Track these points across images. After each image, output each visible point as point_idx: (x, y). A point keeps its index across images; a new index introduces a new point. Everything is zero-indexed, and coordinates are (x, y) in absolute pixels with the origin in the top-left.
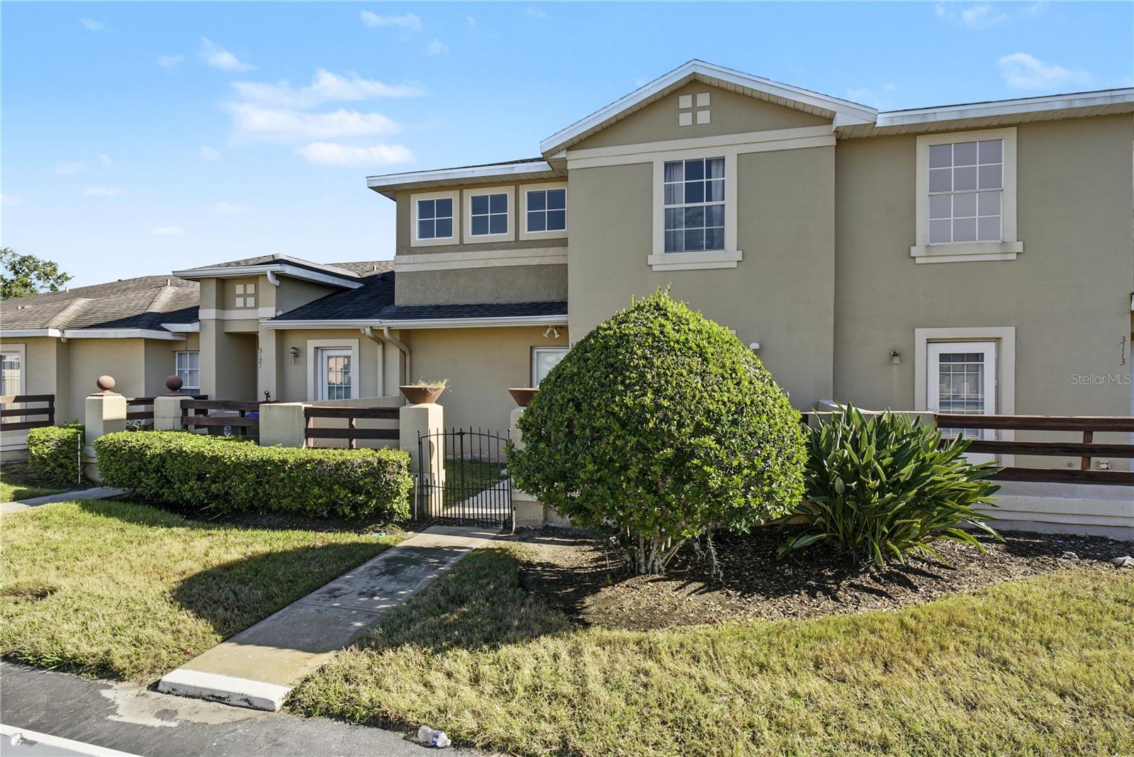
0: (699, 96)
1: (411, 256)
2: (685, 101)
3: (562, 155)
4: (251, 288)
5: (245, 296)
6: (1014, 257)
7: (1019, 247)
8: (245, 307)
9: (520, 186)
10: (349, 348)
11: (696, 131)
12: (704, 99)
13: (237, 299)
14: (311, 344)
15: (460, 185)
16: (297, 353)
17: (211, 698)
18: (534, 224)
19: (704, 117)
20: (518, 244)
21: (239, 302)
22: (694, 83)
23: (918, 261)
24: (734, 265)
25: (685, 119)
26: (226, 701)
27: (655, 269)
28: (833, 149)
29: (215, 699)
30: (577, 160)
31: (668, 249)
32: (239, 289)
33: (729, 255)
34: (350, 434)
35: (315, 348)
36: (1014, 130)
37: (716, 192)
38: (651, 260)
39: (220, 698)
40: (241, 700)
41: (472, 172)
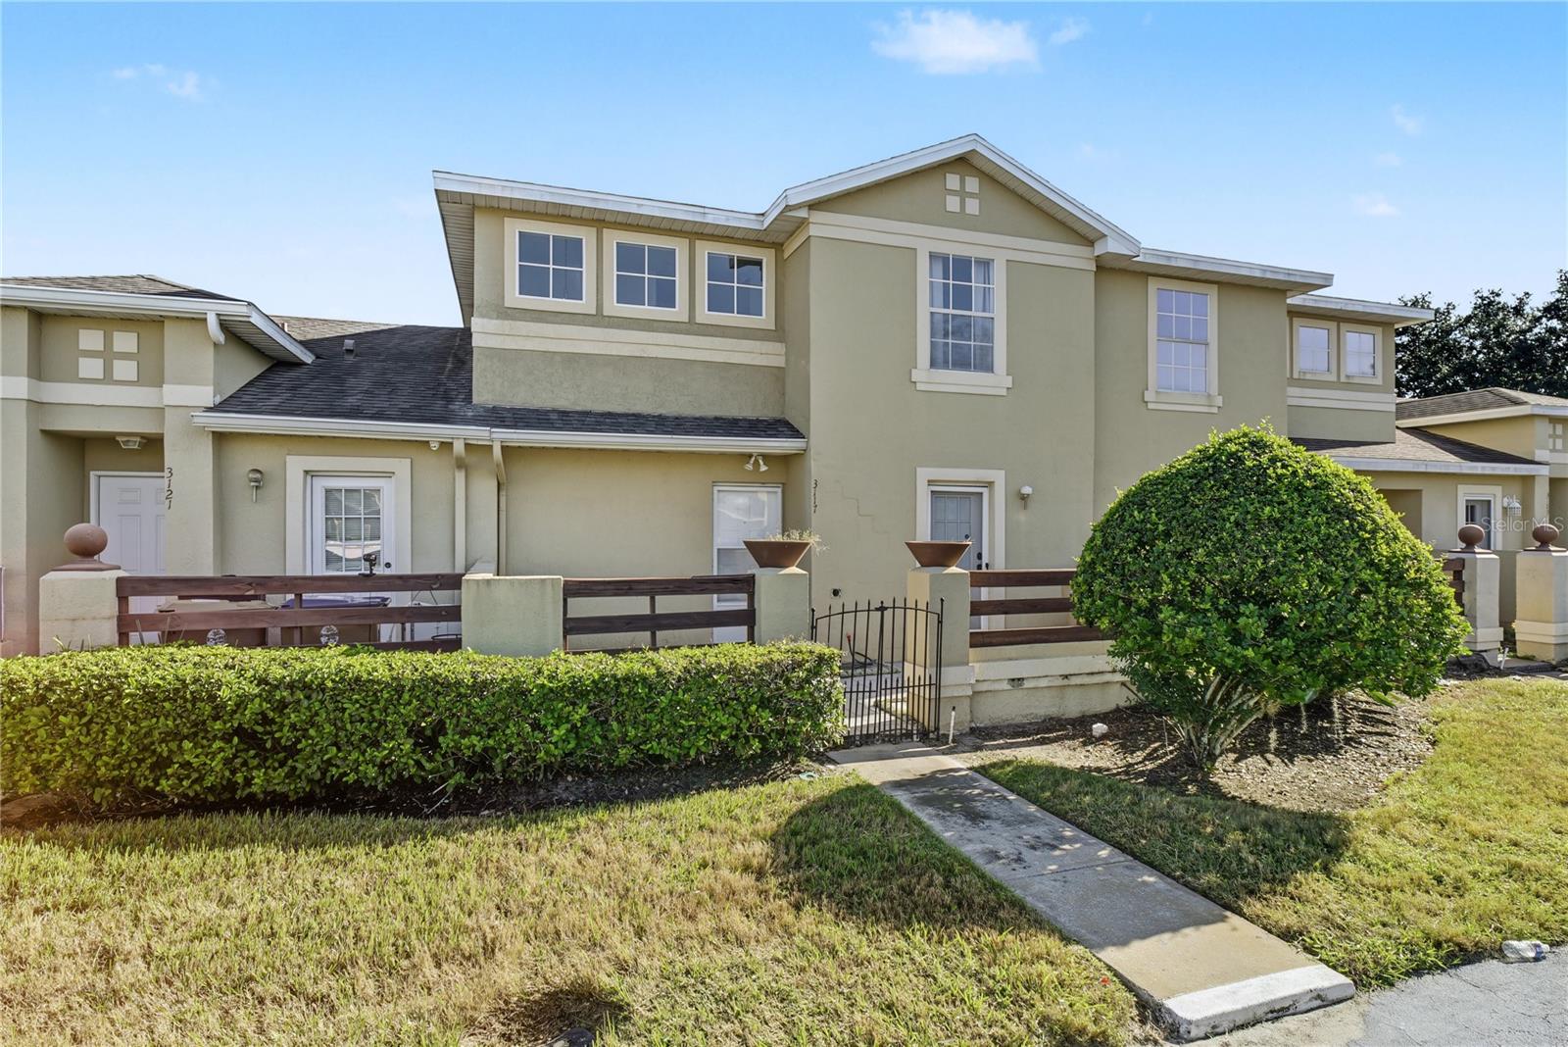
0: (968, 179)
1: (506, 322)
2: (953, 181)
3: (803, 213)
4: (125, 341)
5: (108, 355)
6: (1215, 410)
7: (1219, 401)
8: (108, 378)
9: (697, 242)
10: (389, 475)
11: (961, 221)
12: (973, 184)
13: (83, 362)
14: (296, 465)
15: (600, 220)
16: (259, 480)
17: (1270, 1015)
18: (719, 301)
19: (973, 207)
20: (691, 327)
21: (91, 367)
22: (963, 163)
23: (1150, 406)
24: (1004, 392)
25: (953, 204)
26: (1291, 1011)
27: (920, 387)
28: (1092, 276)
29: (1275, 1015)
30: (822, 226)
31: (933, 364)
32: (90, 339)
33: (996, 381)
34: (654, 623)
35: (306, 472)
36: (1216, 287)
37: (976, 299)
38: (916, 375)
39: (1282, 1009)
40: (1310, 1000)
41: (639, 205)
